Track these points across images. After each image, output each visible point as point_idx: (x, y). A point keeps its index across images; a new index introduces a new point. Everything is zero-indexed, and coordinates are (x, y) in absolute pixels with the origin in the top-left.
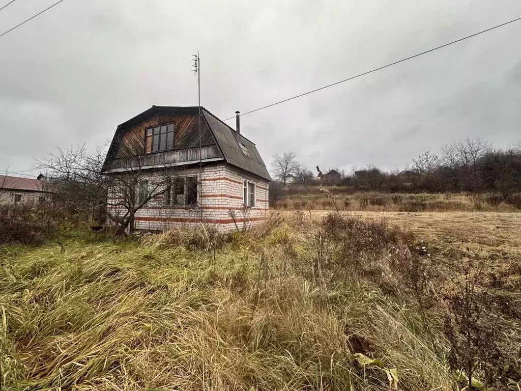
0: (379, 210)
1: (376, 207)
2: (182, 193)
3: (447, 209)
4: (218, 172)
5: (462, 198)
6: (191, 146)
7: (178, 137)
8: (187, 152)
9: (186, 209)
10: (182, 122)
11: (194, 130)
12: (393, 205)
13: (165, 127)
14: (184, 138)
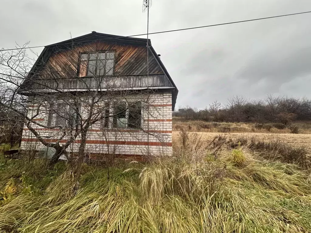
0: (208, 131)
1: (206, 129)
2: (124, 116)
3: (240, 131)
4: (165, 99)
5: (245, 126)
6: (135, 74)
7: (119, 65)
8: (130, 79)
9: (128, 131)
10: (124, 52)
11: (138, 60)
12: (215, 129)
13: (104, 54)
14: (126, 66)
